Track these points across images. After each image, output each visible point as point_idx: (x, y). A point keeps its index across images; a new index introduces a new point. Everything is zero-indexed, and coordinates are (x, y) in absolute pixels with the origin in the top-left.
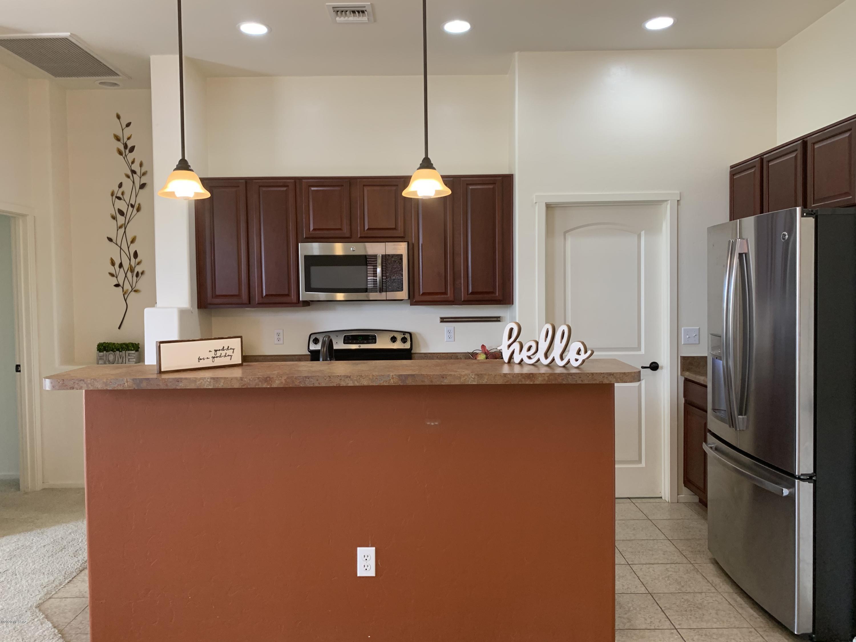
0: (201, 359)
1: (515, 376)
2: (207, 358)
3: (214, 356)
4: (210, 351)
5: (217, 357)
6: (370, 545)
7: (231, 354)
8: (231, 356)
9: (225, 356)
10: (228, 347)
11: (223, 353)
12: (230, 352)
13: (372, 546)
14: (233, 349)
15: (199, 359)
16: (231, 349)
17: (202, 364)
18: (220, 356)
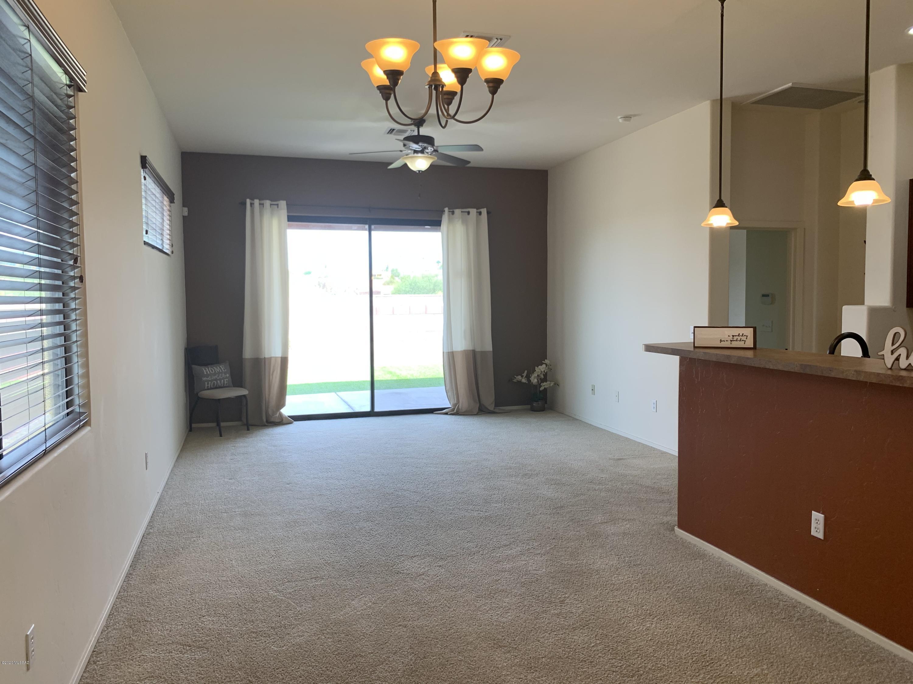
0: (722, 341)
1: (886, 376)
2: (727, 341)
3: (732, 340)
4: (729, 336)
5: (734, 341)
6: (821, 512)
7: (745, 339)
8: (745, 341)
9: (740, 341)
10: (743, 334)
11: (739, 338)
12: (744, 338)
13: (822, 514)
14: (747, 336)
15: (720, 341)
16: (745, 336)
17: (723, 345)
18: (737, 340)
